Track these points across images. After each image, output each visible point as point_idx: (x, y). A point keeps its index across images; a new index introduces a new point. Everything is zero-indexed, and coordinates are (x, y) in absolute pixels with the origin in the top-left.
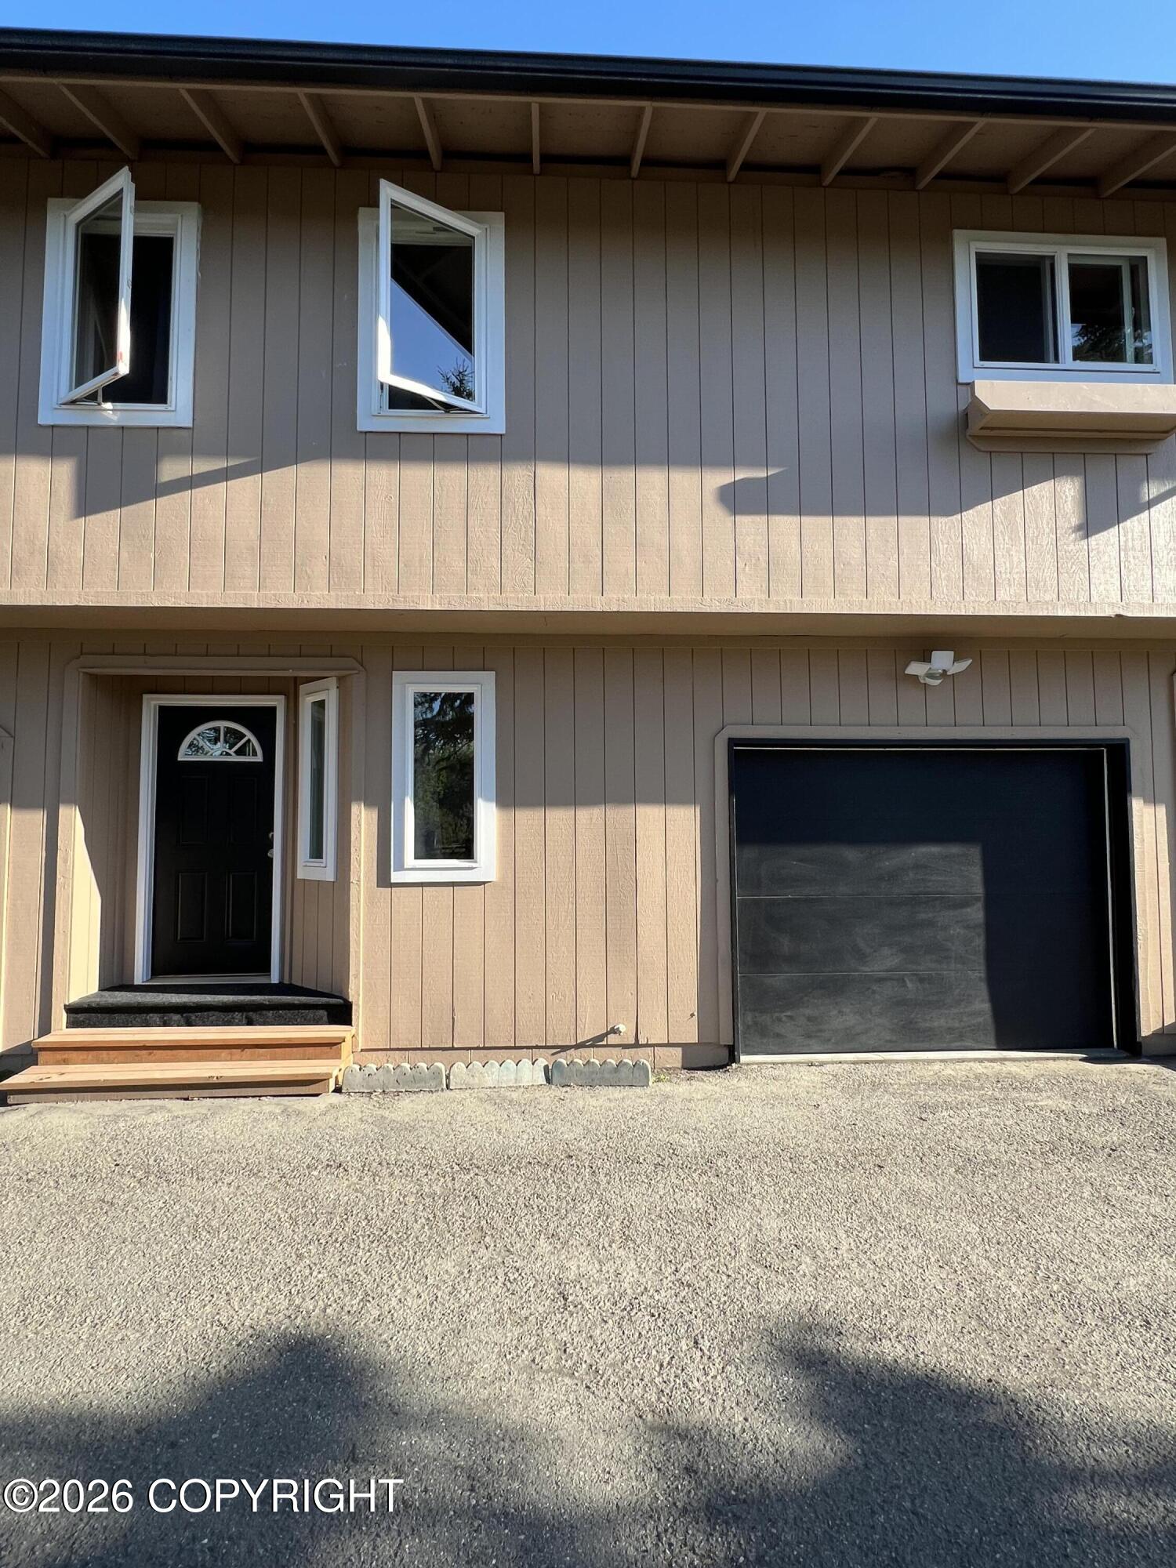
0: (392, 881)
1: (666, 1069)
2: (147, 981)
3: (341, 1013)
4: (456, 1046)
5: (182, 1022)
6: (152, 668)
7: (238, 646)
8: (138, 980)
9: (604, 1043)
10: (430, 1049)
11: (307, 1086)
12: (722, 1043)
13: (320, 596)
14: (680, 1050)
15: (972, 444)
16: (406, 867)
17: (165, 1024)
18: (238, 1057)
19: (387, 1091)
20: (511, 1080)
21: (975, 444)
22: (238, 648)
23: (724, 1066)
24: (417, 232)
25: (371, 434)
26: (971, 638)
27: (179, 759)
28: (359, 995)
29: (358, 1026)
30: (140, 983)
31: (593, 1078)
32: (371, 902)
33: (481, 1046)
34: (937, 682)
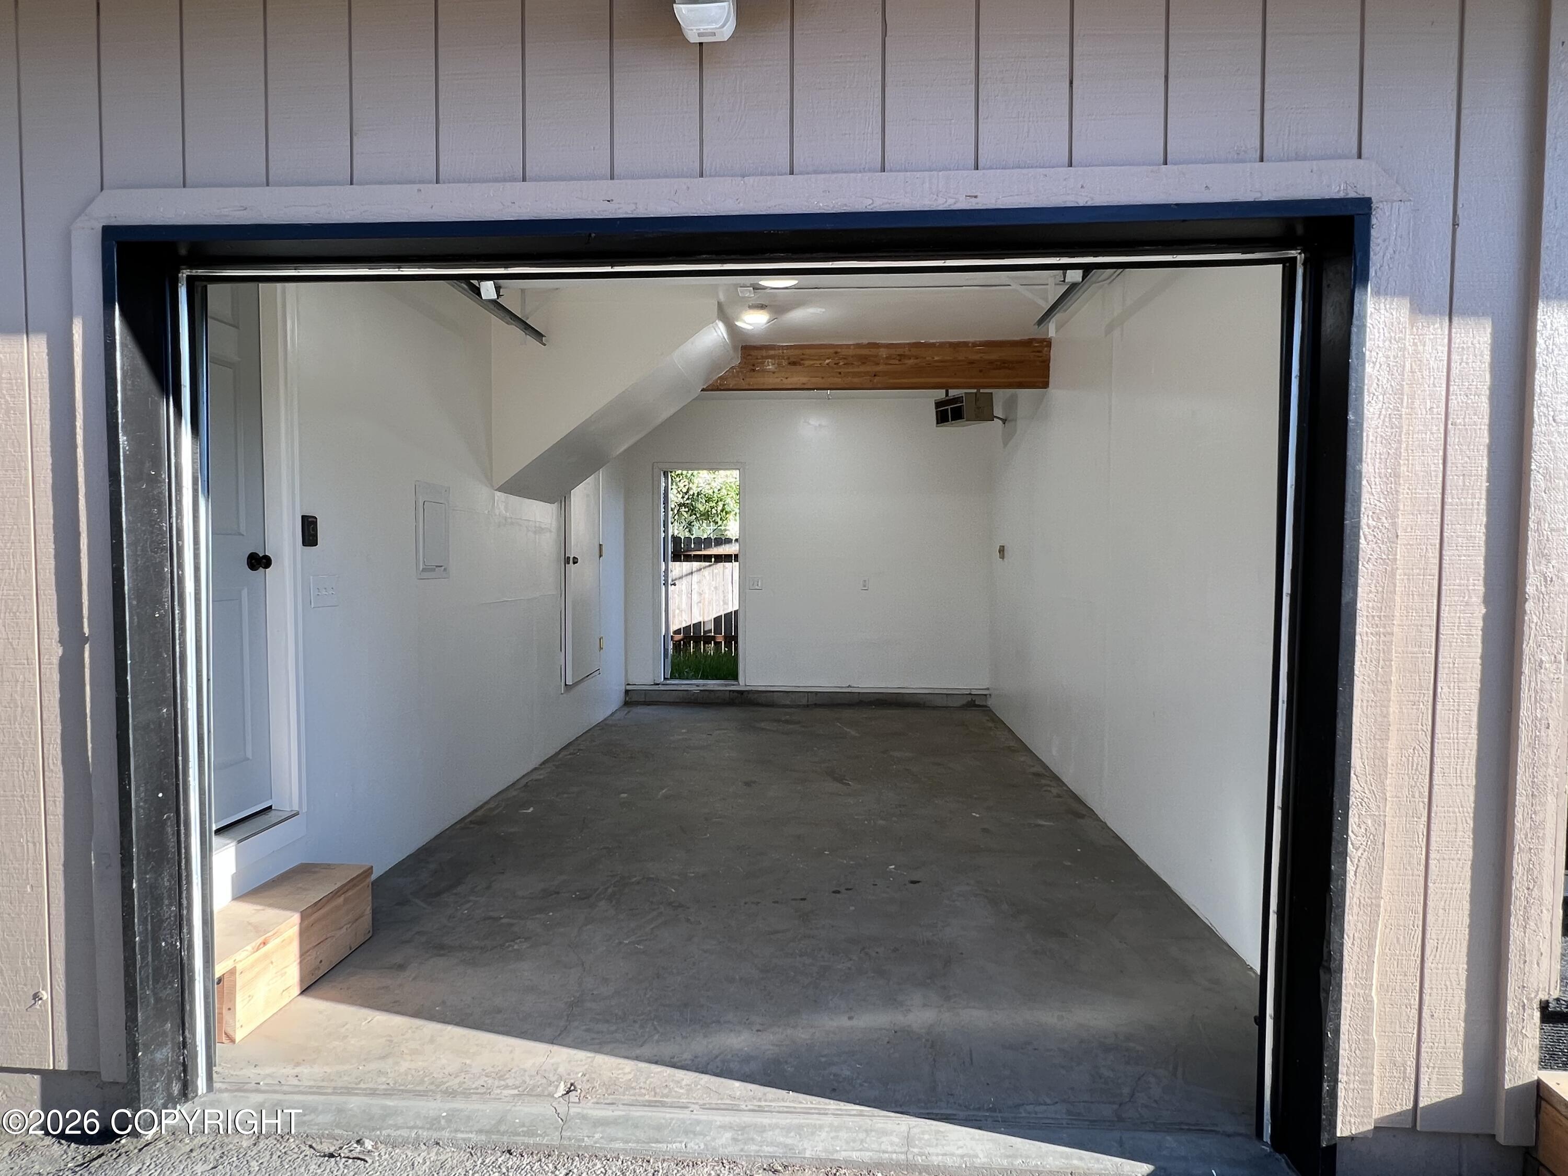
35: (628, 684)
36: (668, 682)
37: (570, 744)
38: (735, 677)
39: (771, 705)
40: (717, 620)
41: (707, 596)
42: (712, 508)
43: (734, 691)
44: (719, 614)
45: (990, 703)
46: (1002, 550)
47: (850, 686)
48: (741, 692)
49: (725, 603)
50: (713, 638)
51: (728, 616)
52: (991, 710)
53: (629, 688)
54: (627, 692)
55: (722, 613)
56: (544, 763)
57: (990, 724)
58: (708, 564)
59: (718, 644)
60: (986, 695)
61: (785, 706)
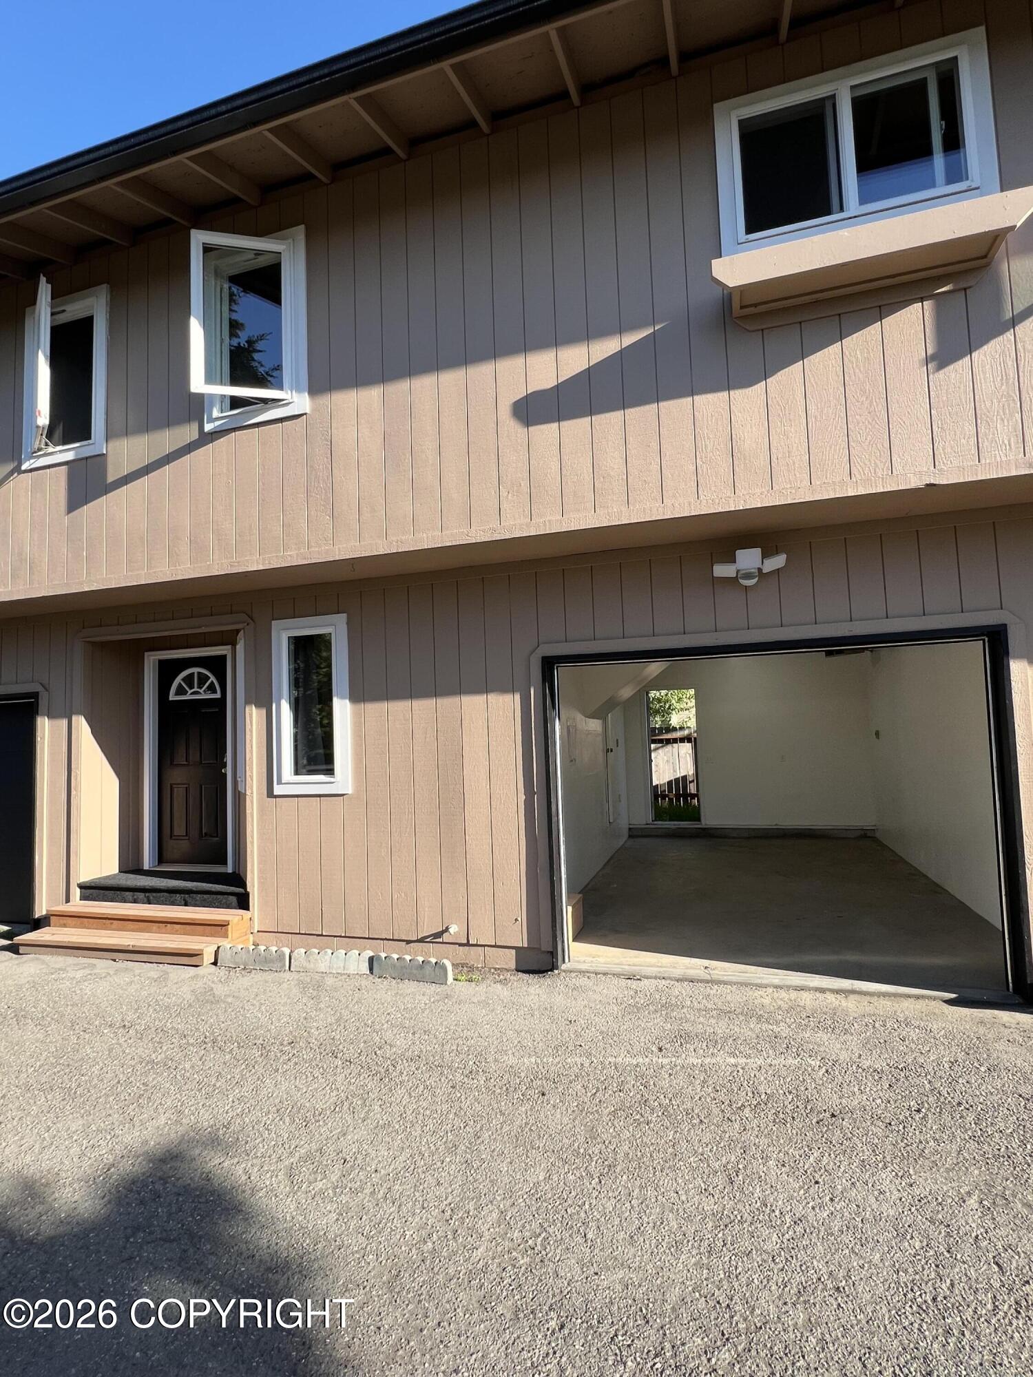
0: (275, 794)
1: (495, 969)
2: (153, 867)
3: (243, 902)
4: (324, 934)
5: (146, 900)
6: (122, 634)
7: (173, 611)
8: (146, 867)
9: (441, 940)
10: (305, 934)
11: (190, 958)
12: (543, 949)
13: (185, 569)
14: (513, 952)
15: (739, 325)
16: (283, 782)
17: (135, 901)
18: (164, 930)
19: (247, 967)
20: (340, 968)
21: (741, 324)
22: (173, 613)
23: (547, 971)
24: (245, 261)
25: (216, 434)
26: (798, 530)
27: (170, 699)
28: (254, 886)
29: (254, 910)
30: (148, 868)
31: (405, 972)
32: (262, 810)
33: (343, 935)
34: (754, 581)
35: (630, 824)
36: (655, 823)
37: (612, 858)
38: (699, 819)
39: (725, 837)
40: (670, 783)
41: (661, 766)
42: (661, 706)
43: (699, 828)
44: (670, 779)
45: (877, 835)
46: (877, 734)
47: (776, 825)
48: (704, 829)
49: (675, 771)
50: (667, 796)
51: (677, 780)
52: (878, 839)
53: (631, 826)
54: (630, 829)
55: (673, 778)
56: (605, 865)
57: (879, 848)
58: (661, 745)
59: (671, 800)
60: (874, 830)
61: (734, 838)
